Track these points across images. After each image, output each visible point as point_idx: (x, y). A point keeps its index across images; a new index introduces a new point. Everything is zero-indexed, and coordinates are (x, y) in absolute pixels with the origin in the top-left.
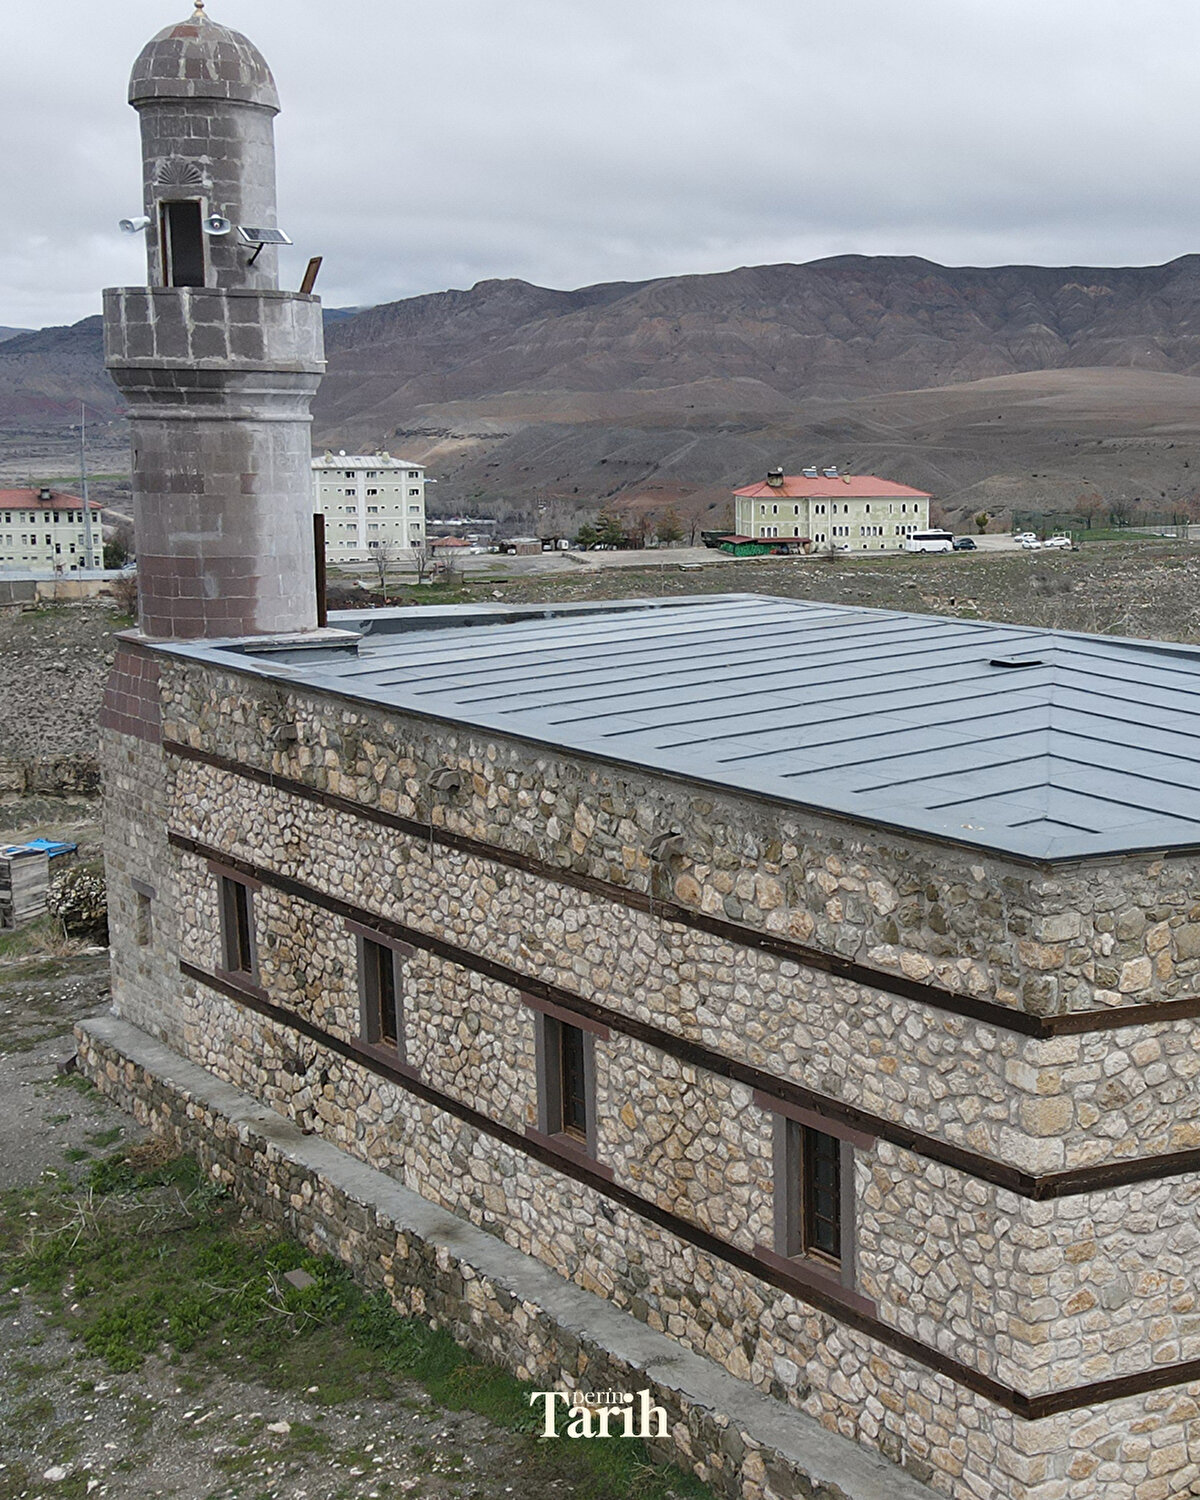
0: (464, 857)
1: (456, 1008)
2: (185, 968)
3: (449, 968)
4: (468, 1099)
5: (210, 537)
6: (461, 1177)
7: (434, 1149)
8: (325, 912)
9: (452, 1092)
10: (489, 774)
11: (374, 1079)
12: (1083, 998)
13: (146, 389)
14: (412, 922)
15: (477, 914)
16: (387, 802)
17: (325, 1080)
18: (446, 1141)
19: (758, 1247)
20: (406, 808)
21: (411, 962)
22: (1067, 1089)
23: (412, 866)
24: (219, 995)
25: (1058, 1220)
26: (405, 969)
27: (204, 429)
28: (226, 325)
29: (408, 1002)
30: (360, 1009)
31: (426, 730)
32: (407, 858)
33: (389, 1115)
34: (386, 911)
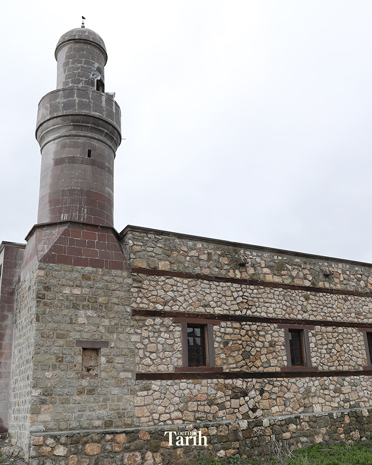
0: (332, 295)
1: (333, 340)
2: (140, 376)
3: (330, 329)
4: (340, 368)
6: (338, 396)
7: (326, 392)
8: (265, 324)
9: (333, 369)
10: (340, 271)
11: (293, 380)
14: (312, 318)
15: (338, 310)
16: (298, 282)
17: (262, 392)
18: (332, 387)
20: (307, 284)
21: (312, 331)
23: (310, 301)
24: (177, 381)
26: (310, 334)
29: (312, 345)
30: (286, 355)
31: (314, 261)
32: (307, 298)
33: (302, 390)
34: (299, 317)
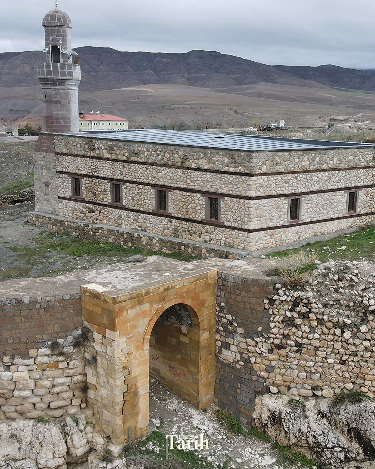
0: (138, 165)
1: (136, 192)
2: (59, 198)
3: (134, 186)
4: (138, 209)
5: (62, 112)
6: (136, 223)
7: (129, 219)
8: (102, 180)
9: (134, 208)
10: (145, 150)
11: (114, 210)
12: (258, 171)
13: (49, 83)
14: (125, 179)
15: (141, 175)
16: (120, 157)
17: (100, 212)
18: (132, 217)
19: (202, 219)
20: (124, 158)
21: (125, 186)
22: (255, 184)
23: (125, 169)
24: (70, 201)
25: (254, 203)
26: (123, 187)
27: (61, 91)
28: (66, 71)
29: (124, 194)
30: (111, 197)
31: (130, 143)
32: (124, 167)
33: (117, 216)
34: (119, 178)
